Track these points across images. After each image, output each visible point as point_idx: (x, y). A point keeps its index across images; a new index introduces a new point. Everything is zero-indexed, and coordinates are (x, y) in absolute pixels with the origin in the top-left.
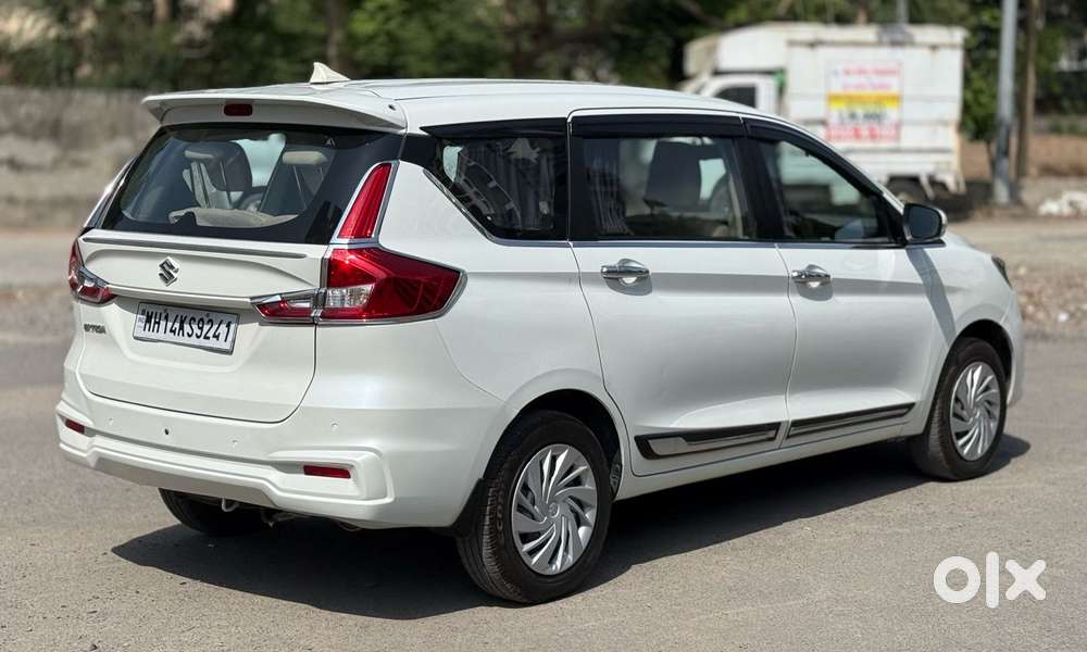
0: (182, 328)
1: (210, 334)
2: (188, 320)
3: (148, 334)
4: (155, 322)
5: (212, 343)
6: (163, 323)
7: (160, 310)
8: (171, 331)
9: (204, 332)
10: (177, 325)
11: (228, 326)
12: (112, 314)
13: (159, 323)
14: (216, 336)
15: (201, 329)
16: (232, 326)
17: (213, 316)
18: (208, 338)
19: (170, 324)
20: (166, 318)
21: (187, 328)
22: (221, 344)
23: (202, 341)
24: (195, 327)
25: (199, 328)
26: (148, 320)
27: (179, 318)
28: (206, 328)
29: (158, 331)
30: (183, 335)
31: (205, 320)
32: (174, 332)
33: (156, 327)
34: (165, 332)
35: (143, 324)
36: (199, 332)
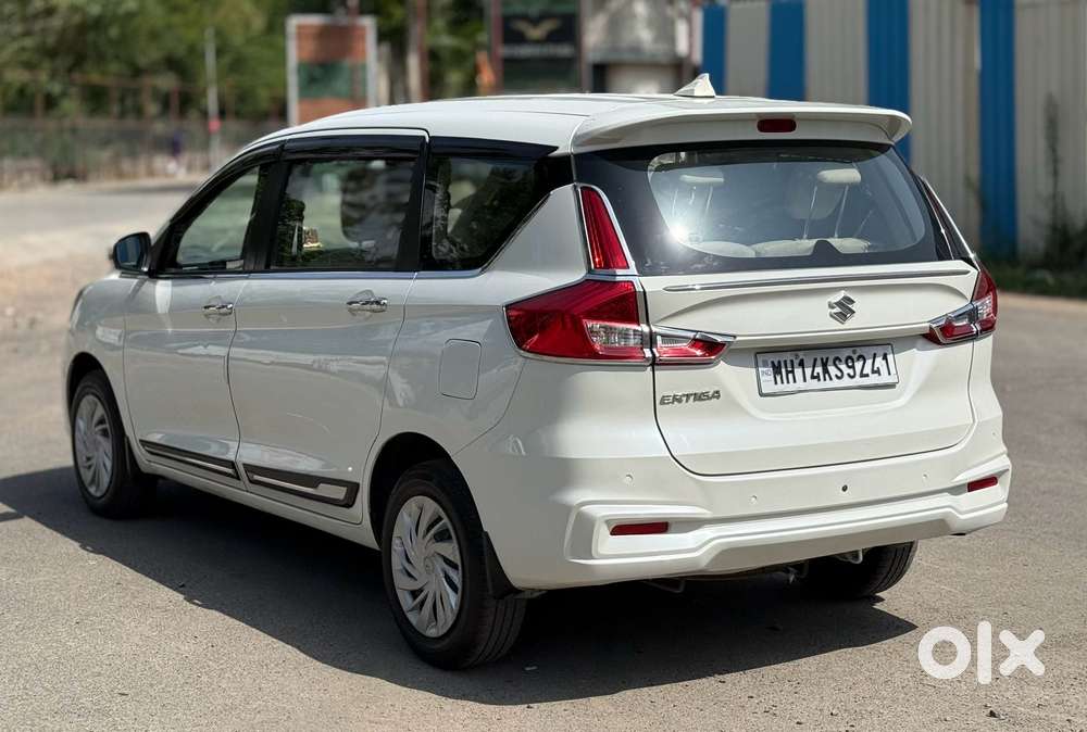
0: (826, 371)
1: (868, 370)
2: (830, 362)
3: (780, 387)
4: (788, 372)
5: (873, 379)
6: (798, 371)
7: (788, 357)
8: (813, 377)
9: (858, 372)
10: (819, 370)
11: (885, 358)
12: (724, 373)
13: (792, 372)
14: (878, 372)
15: (853, 367)
16: (890, 357)
17: (860, 351)
18: (867, 375)
19: (808, 371)
20: (802, 364)
21: (832, 370)
22: (884, 379)
23: (858, 381)
24: (843, 367)
25: (849, 367)
26: (777, 370)
27: (819, 362)
28: (858, 365)
29: (795, 381)
30: (831, 379)
31: (855, 357)
32: (818, 377)
33: (790, 376)
34: (805, 380)
35: (772, 377)
36: (851, 372)
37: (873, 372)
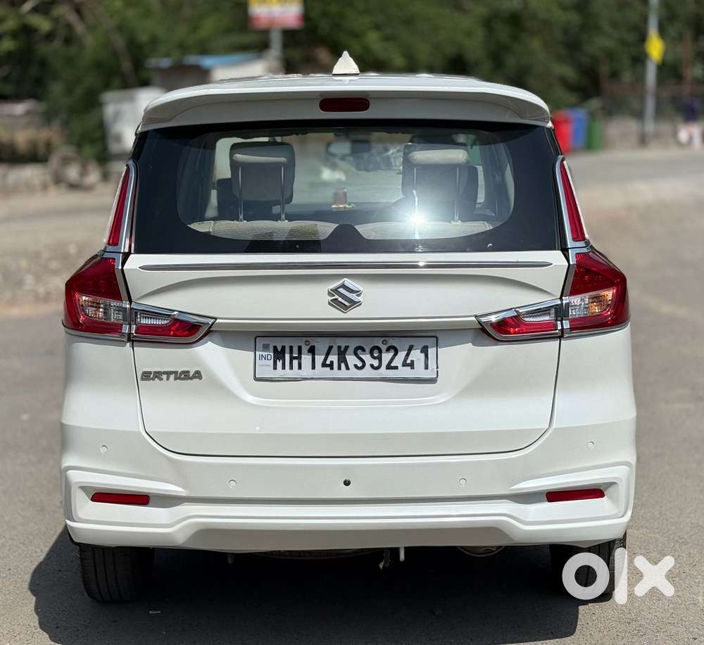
0: (342, 359)
1: (398, 362)
2: (351, 350)
3: (279, 372)
4: (292, 359)
5: (405, 372)
6: (307, 359)
7: (296, 343)
8: (324, 365)
9: (385, 362)
10: (333, 358)
11: (425, 350)
12: (209, 354)
13: (299, 358)
14: (412, 365)
15: (380, 358)
16: (432, 351)
17: (392, 342)
18: (396, 368)
19: (319, 359)
20: (312, 351)
21: (352, 359)
22: (419, 372)
23: (383, 372)
24: (367, 357)
25: (374, 358)
26: (279, 354)
27: (335, 350)
28: (386, 357)
29: (300, 367)
30: (347, 368)
31: (384, 348)
32: (331, 366)
33: (295, 362)
34: (314, 368)
35: (271, 362)
36: (376, 363)
37: (405, 364)
